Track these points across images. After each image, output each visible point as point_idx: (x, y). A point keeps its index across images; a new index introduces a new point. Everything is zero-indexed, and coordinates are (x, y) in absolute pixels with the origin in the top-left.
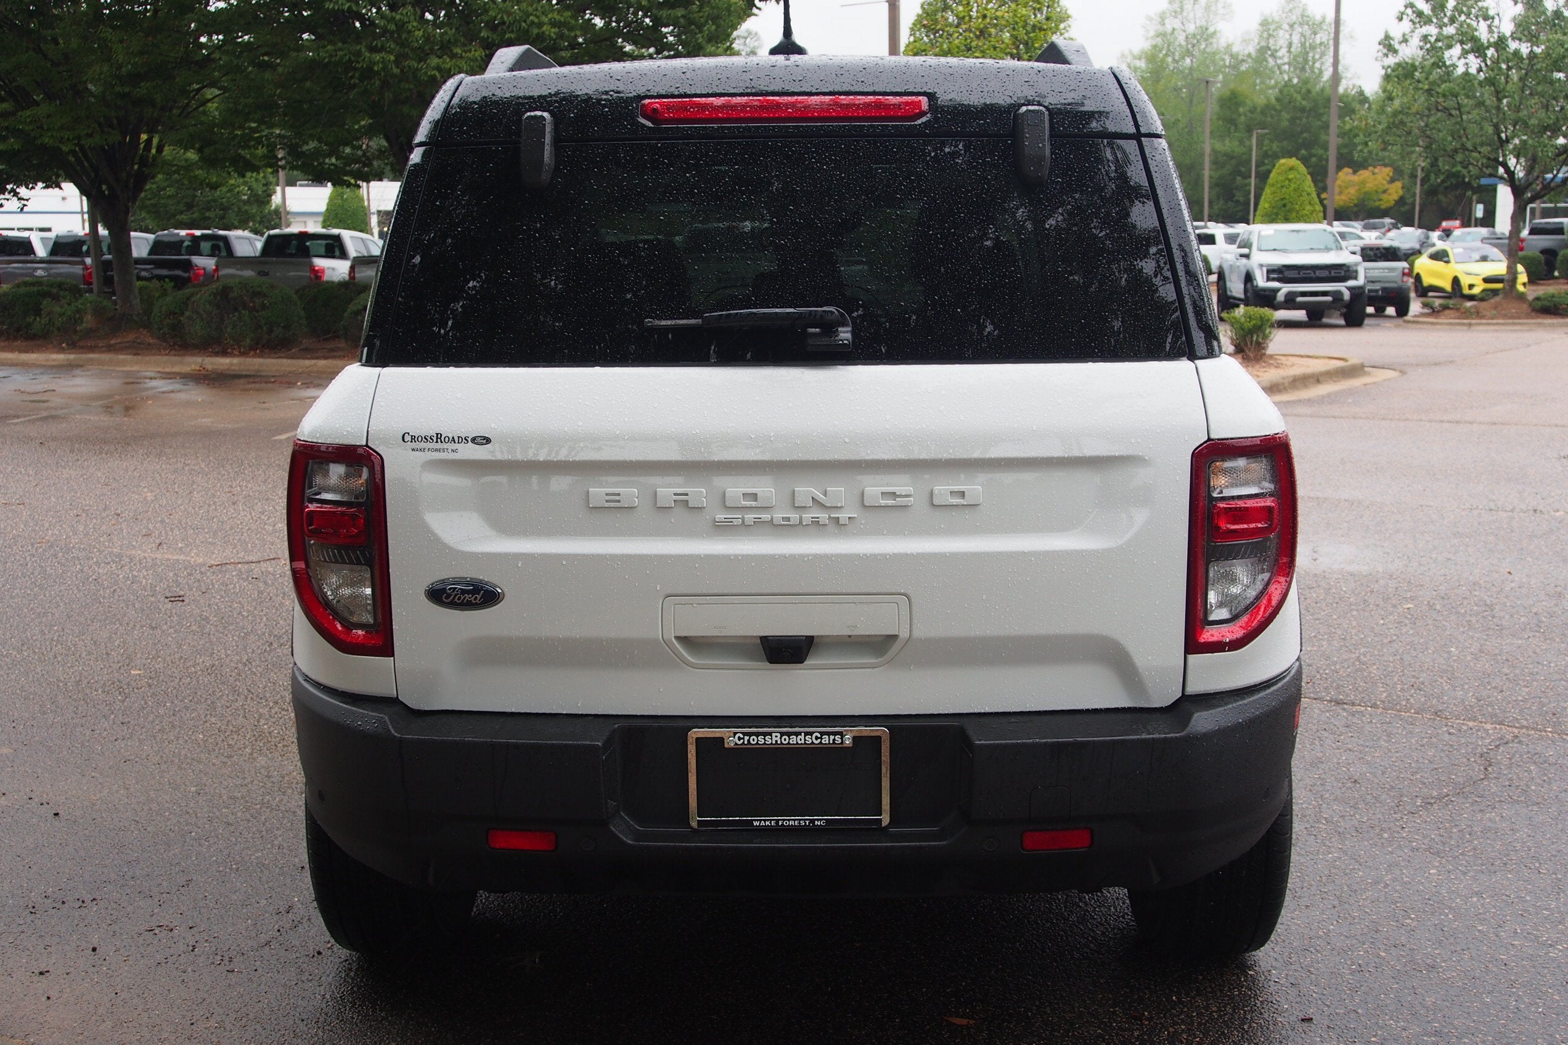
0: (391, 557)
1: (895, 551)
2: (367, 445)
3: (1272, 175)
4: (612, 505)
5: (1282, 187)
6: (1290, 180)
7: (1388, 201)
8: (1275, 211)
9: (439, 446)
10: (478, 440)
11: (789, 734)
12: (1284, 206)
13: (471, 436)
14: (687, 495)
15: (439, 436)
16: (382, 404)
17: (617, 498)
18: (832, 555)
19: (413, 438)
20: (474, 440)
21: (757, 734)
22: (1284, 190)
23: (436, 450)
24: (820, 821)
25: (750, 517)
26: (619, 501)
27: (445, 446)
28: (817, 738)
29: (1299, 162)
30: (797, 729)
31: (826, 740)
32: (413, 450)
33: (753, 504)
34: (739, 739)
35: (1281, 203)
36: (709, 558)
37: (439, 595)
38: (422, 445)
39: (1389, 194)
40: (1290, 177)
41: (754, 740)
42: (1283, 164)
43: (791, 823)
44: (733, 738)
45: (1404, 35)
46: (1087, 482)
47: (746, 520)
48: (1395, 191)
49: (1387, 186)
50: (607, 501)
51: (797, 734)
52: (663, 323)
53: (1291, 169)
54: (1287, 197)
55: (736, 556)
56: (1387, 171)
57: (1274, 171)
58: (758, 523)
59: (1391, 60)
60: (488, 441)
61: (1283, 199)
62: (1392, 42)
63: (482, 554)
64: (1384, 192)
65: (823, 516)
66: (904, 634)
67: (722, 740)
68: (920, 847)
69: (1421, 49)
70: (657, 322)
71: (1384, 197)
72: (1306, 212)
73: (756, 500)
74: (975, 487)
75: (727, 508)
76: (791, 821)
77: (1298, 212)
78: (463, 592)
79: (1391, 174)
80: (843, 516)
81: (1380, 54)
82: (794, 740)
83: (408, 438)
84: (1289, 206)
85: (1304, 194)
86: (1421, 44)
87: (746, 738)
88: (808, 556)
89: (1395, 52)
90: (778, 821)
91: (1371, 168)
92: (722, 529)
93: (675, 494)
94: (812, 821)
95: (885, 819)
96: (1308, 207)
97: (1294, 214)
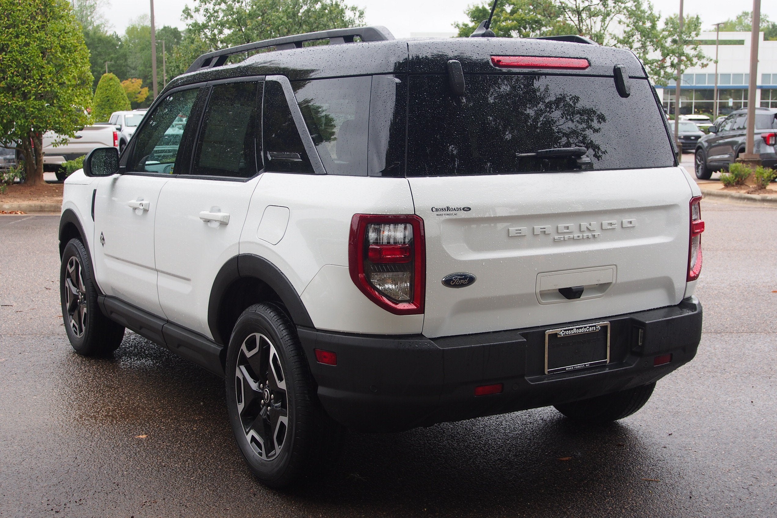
0: (427, 266)
1: (614, 247)
2: (415, 214)
3: (99, 83)
4: (518, 235)
5: (106, 90)
6: (110, 86)
7: (141, 98)
8: (103, 103)
9: (449, 212)
10: (466, 209)
11: (579, 328)
12: (108, 100)
13: (462, 207)
14: (545, 228)
15: (448, 209)
16: (418, 195)
17: (520, 232)
18: (595, 250)
19: (437, 210)
20: (463, 209)
21: (568, 330)
22: (108, 91)
23: (448, 214)
24: (588, 364)
25: (566, 236)
26: (520, 233)
27: (451, 212)
28: (588, 329)
29: (115, 76)
30: (581, 326)
31: (591, 329)
32: (437, 215)
33: (568, 231)
34: (563, 332)
35: (106, 99)
36: (555, 255)
37: (449, 282)
38: (441, 213)
39: (142, 95)
40: (111, 84)
41: (567, 332)
42: (106, 76)
43: (579, 367)
44: (561, 332)
45: (196, 8)
46: (661, 215)
47: (565, 238)
48: (145, 92)
49: (140, 90)
50: (516, 233)
51: (581, 328)
52: (523, 155)
53: (111, 79)
54: (110, 95)
55: (563, 253)
56: (140, 81)
57: (101, 80)
58: (569, 239)
59: (190, 21)
60: (470, 209)
61: (107, 97)
62: (189, 11)
63: (468, 261)
64: (139, 93)
65: (590, 234)
66: (614, 282)
67: (556, 334)
68: (626, 369)
69: (205, 16)
70: (521, 155)
71: (139, 96)
72: (121, 104)
73: (568, 229)
74: (634, 218)
75: (558, 233)
76: (579, 366)
77: (117, 104)
78: (460, 279)
79: (141, 83)
80: (596, 234)
81: (183, 17)
82: (580, 331)
83: (434, 210)
84: (111, 101)
85: (120, 94)
86: (205, 13)
87: (565, 332)
88: (587, 251)
89: (192, 17)
90: (574, 367)
91: (130, 79)
92: (556, 242)
93: (541, 229)
94: (585, 365)
95: (608, 360)
96: (122, 102)
97: (115, 106)
